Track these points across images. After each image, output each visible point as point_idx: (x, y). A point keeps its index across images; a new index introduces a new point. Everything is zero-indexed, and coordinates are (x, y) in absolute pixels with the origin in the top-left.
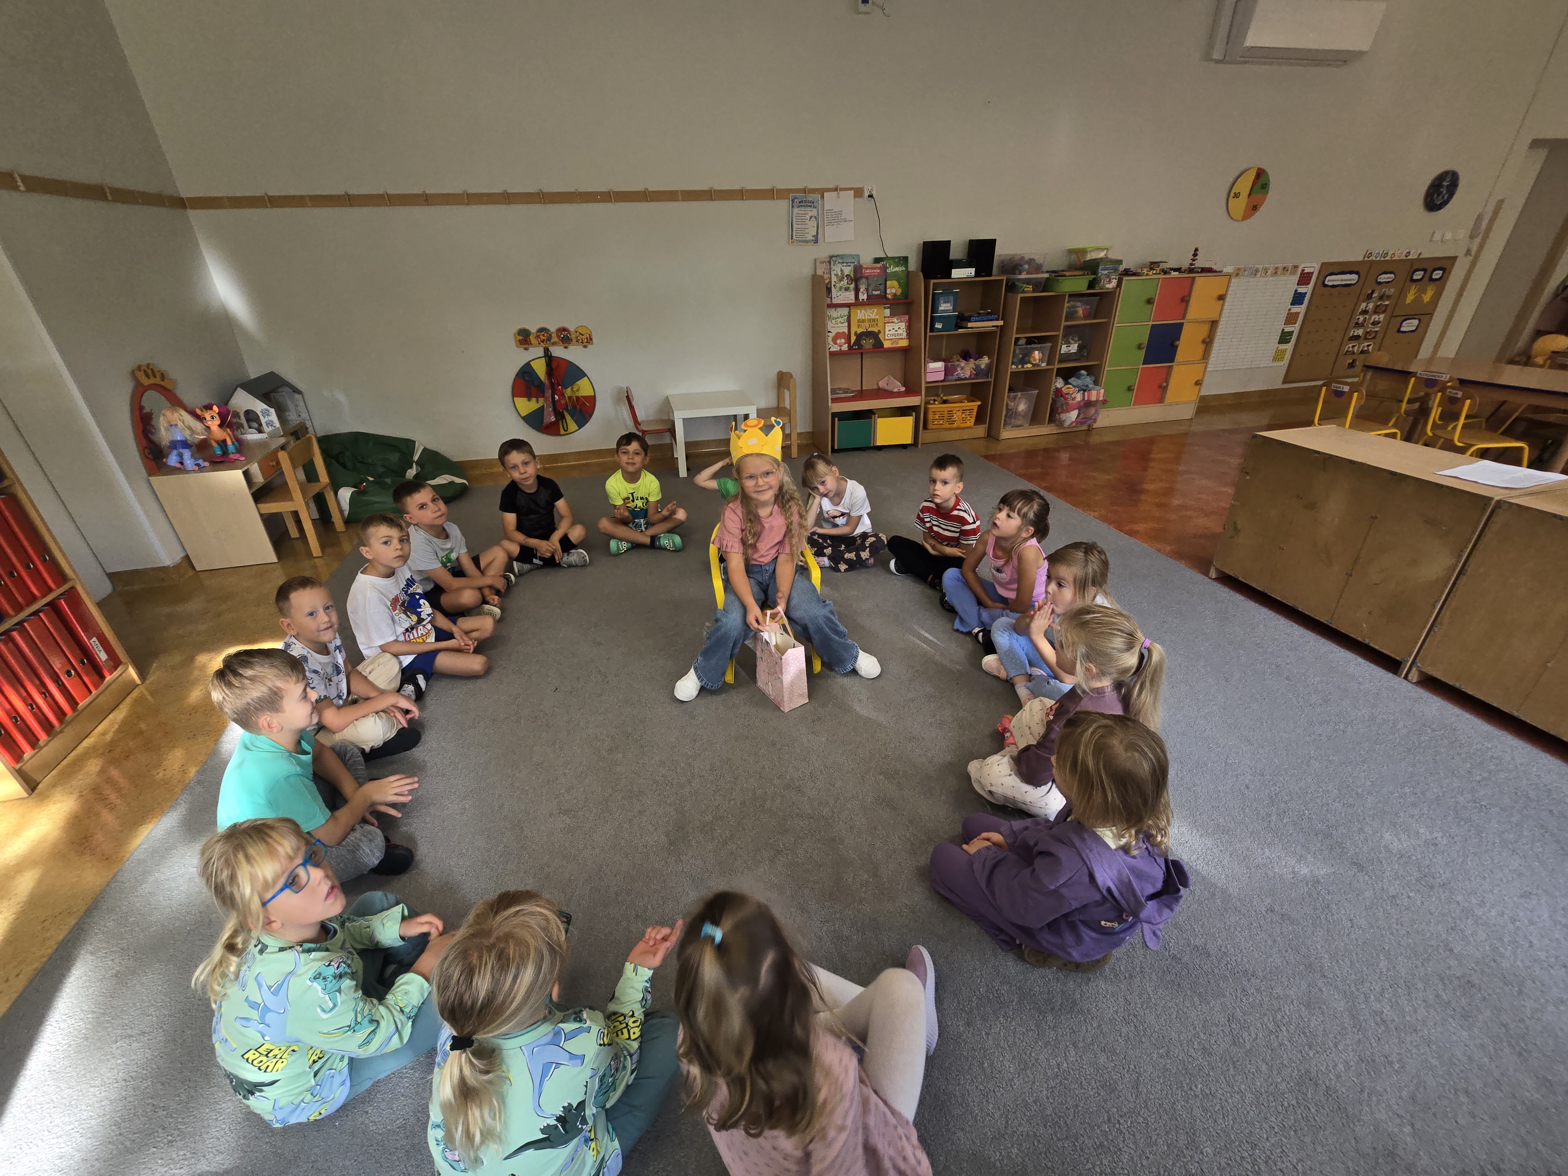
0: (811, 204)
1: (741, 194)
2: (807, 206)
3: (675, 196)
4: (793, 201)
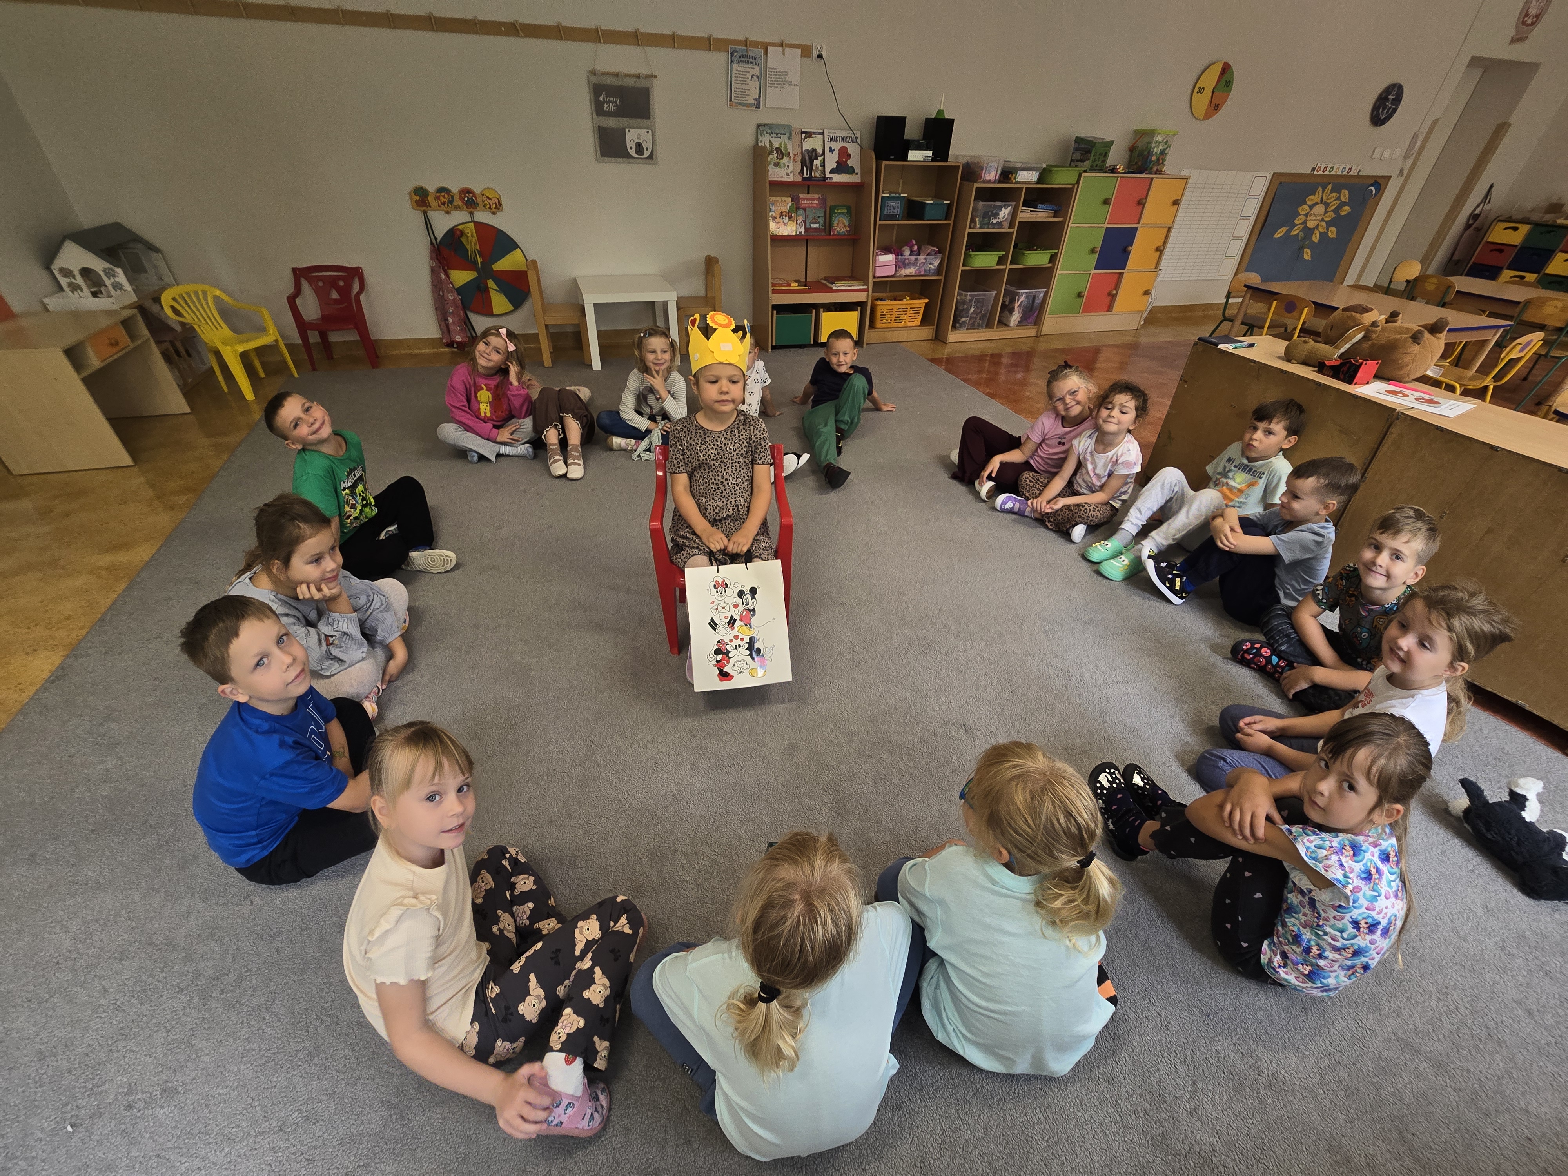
0: (752, 60)
1: (673, 41)
2: (747, 62)
3: (596, 36)
4: (732, 56)
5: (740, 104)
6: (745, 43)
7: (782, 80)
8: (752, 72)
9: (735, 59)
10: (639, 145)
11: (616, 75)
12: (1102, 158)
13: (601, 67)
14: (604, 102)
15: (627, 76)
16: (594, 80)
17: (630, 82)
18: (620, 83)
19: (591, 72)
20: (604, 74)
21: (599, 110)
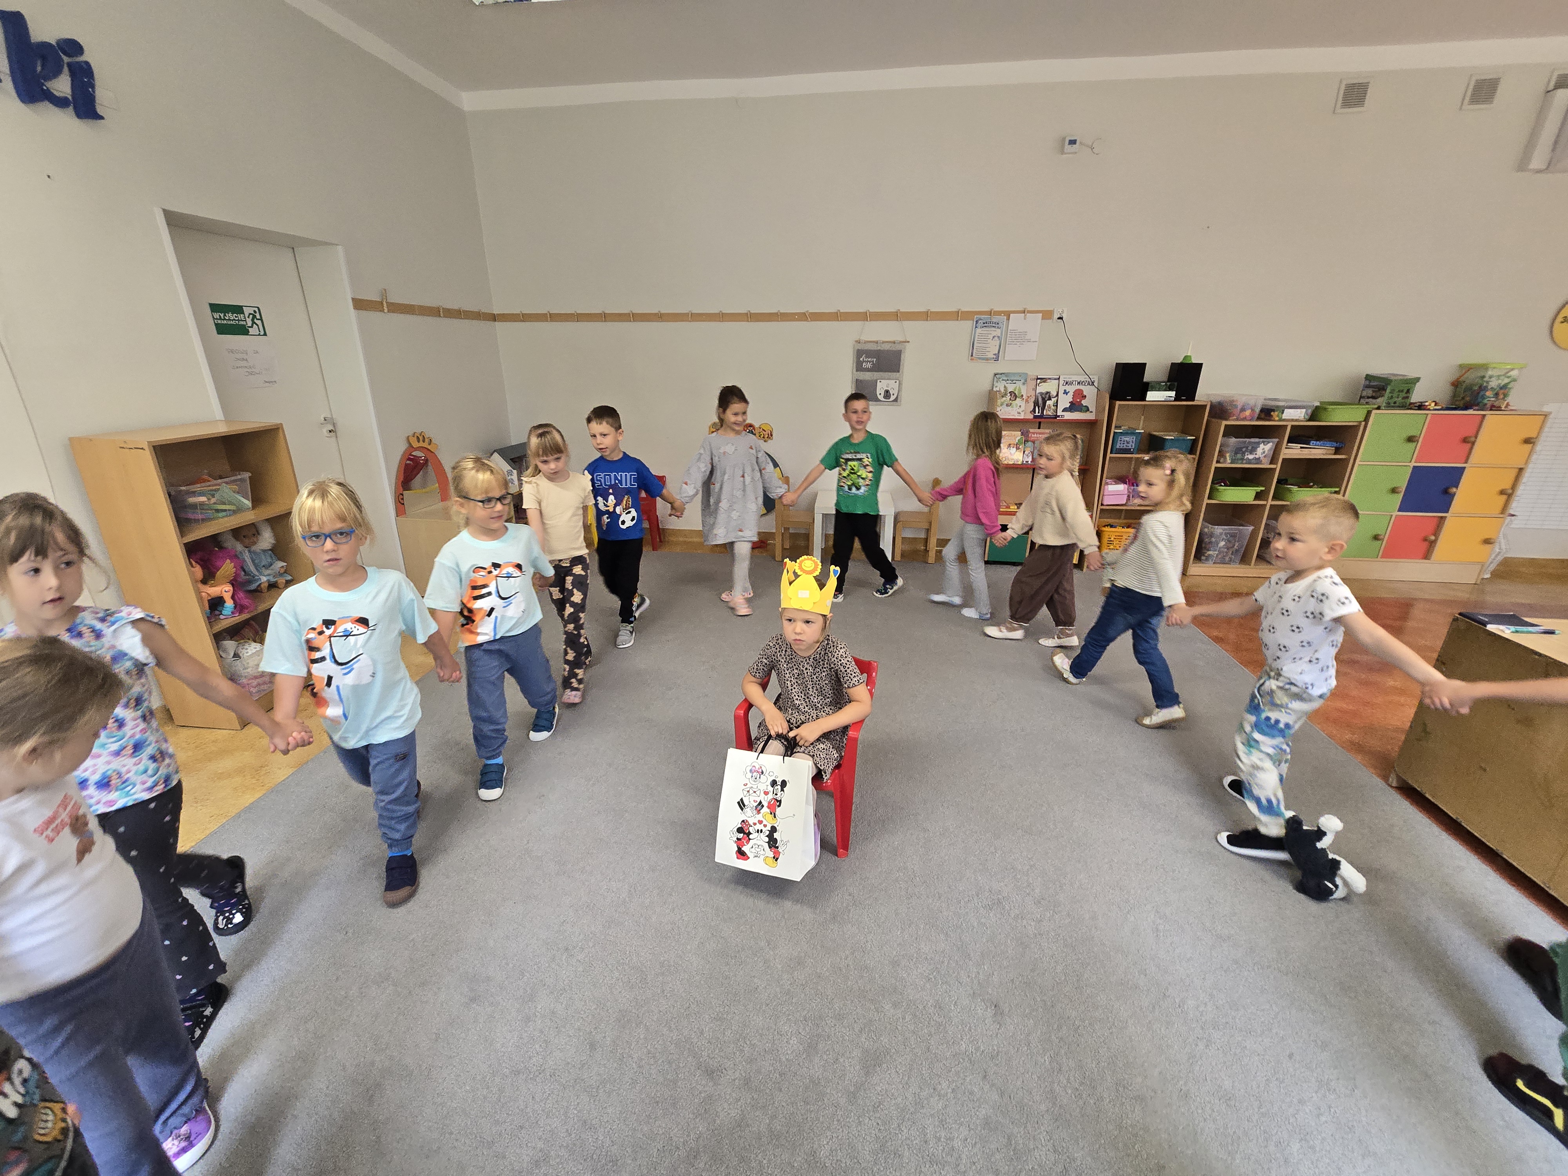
0: (996, 325)
1: (926, 316)
2: (991, 326)
3: (864, 317)
4: (977, 322)
5: (980, 358)
6: (990, 313)
7: (1021, 338)
8: (994, 334)
9: (979, 325)
10: (887, 391)
11: (877, 342)
12: (1403, 394)
13: (864, 338)
14: (864, 361)
15: (884, 342)
16: (860, 347)
17: (886, 347)
18: (879, 348)
19: (856, 341)
20: (866, 342)
21: (859, 367)
